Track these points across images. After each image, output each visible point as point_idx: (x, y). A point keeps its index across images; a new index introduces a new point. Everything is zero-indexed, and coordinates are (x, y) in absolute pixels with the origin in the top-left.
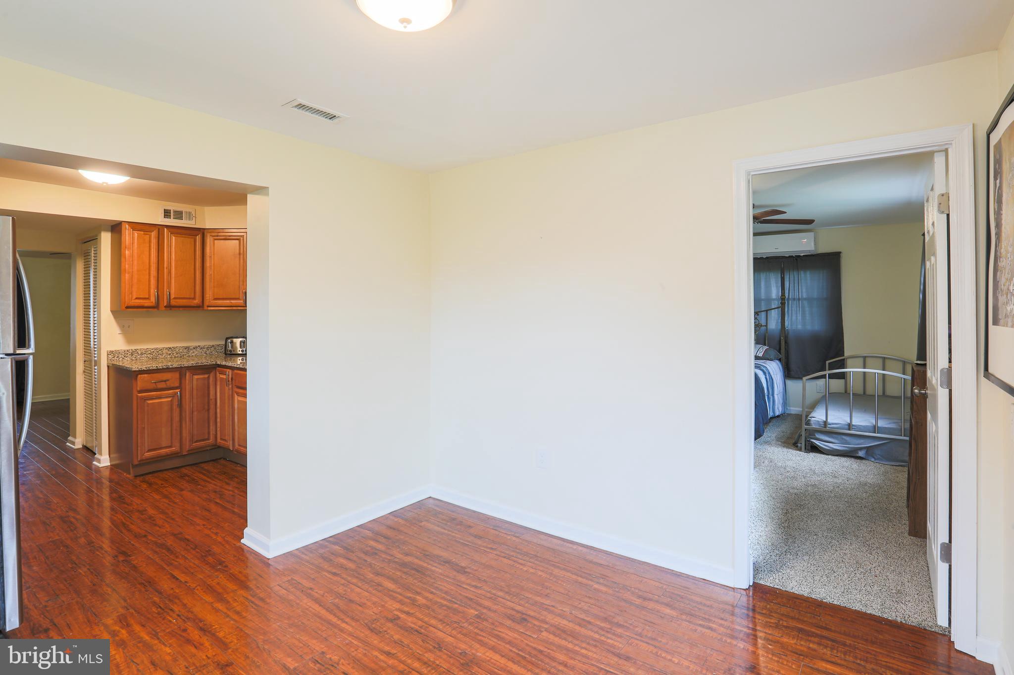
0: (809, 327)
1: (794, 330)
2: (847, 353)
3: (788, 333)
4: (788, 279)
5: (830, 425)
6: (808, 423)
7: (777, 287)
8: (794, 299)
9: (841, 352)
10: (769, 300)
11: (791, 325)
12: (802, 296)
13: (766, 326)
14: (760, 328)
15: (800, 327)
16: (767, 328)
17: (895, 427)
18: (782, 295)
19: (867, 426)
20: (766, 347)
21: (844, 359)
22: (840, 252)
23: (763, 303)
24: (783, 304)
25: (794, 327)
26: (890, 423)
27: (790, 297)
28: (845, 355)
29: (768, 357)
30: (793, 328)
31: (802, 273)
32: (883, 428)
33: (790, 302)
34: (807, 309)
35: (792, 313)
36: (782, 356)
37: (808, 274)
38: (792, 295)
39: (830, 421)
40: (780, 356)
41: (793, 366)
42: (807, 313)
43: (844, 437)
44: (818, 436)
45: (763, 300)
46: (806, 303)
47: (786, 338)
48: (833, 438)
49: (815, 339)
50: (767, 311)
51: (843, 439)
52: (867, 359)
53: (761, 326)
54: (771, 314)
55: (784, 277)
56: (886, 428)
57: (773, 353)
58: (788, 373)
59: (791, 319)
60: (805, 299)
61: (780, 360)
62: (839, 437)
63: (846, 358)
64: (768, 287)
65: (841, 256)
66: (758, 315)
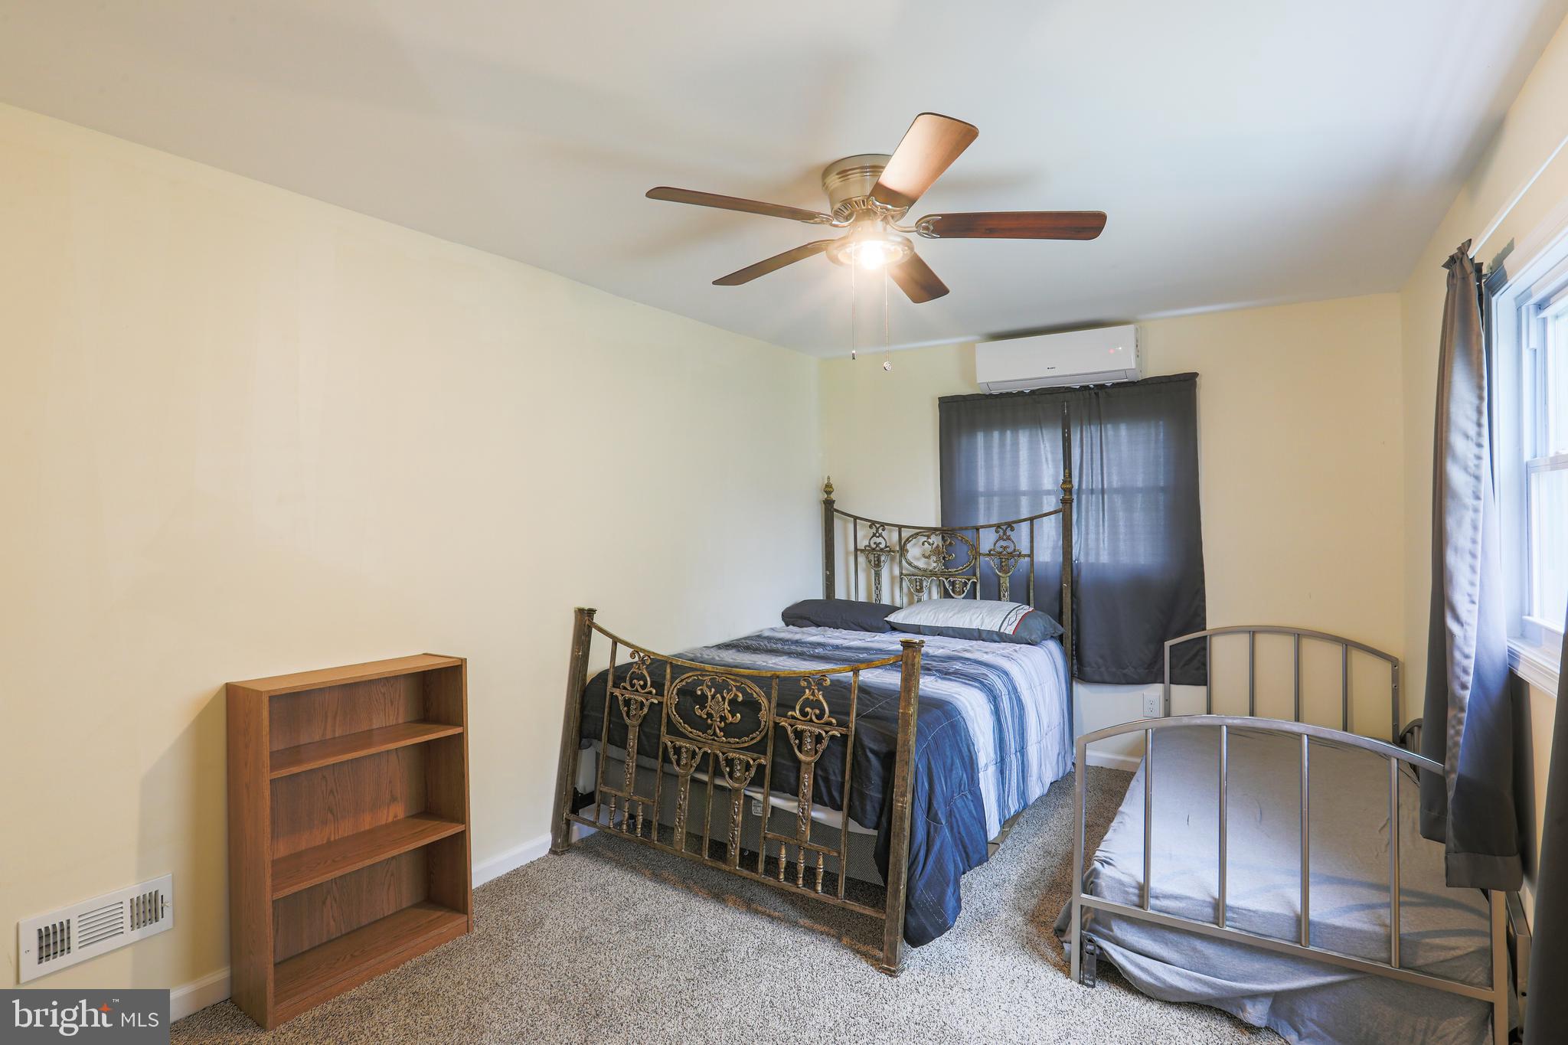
0: (1125, 559)
1: (1092, 564)
2: (1212, 622)
3: (1079, 574)
4: (1078, 442)
5: (1157, 897)
6: (1090, 885)
7: (1054, 460)
8: (1092, 491)
9: (1197, 618)
10: (1036, 494)
11: (1087, 554)
12: (1110, 482)
13: (1031, 555)
14: (1016, 562)
15: (1105, 558)
16: (1032, 560)
17: (1366, 927)
18: (1064, 482)
19: (1272, 914)
20: (1027, 609)
21: (1205, 638)
22: (1195, 375)
23: (1024, 502)
24: (1066, 503)
25: (1092, 559)
26: (1350, 909)
27: (1084, 486)
28: (1209, 626)
29: (1025, 635)
30: (1090, 561)
31: (1110, 430)
32: (1328, 926)
33: (1084, 497)
34: (1121, 515)
35: (1087, 526)
36: (1066, 630)
37: (1123, 430)
38: (1087, 482)
39: (1155, 884)
40: (1061, 630)
41: (1090, 654)
42: (1121, 523)
43: (1199, 945)
44: (1120, 931)
45: (1024, 493)
46: (1118, 500)
47: (1074, 584)
48: (1166, 943)
49: (1138, 586)
50: (1031, 520)
51: (1195, 950)
52: (1259, 638)
53: (1020, 555)
54: (1042, 526)
55: (1069, 435)
56: (1336, 928)
57: (1042, 623)
58: (1079, 670)
59: (1087, 539)
60: (1117, 491)
61: (1060, 639)
62: (1185, 942)
63: (1211, 636)
64: (1035, 463)
65: (1198, 383)
66: (1012, 529)
